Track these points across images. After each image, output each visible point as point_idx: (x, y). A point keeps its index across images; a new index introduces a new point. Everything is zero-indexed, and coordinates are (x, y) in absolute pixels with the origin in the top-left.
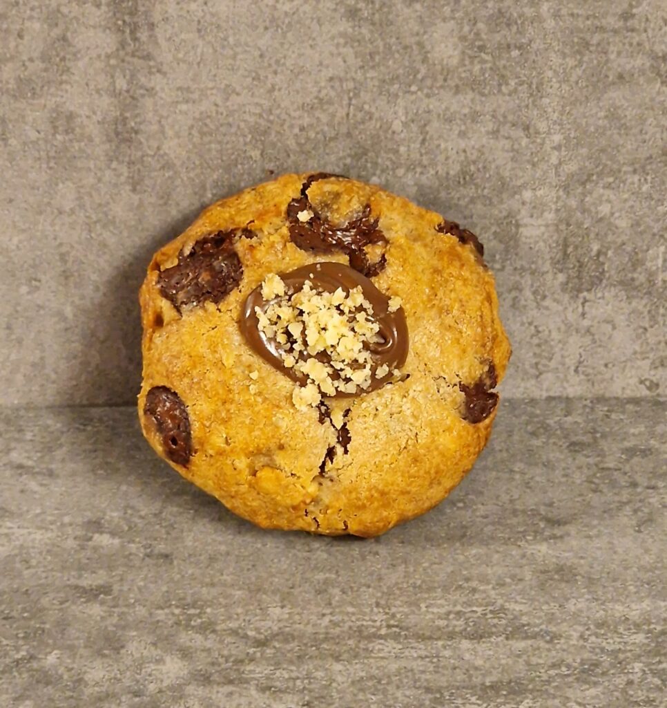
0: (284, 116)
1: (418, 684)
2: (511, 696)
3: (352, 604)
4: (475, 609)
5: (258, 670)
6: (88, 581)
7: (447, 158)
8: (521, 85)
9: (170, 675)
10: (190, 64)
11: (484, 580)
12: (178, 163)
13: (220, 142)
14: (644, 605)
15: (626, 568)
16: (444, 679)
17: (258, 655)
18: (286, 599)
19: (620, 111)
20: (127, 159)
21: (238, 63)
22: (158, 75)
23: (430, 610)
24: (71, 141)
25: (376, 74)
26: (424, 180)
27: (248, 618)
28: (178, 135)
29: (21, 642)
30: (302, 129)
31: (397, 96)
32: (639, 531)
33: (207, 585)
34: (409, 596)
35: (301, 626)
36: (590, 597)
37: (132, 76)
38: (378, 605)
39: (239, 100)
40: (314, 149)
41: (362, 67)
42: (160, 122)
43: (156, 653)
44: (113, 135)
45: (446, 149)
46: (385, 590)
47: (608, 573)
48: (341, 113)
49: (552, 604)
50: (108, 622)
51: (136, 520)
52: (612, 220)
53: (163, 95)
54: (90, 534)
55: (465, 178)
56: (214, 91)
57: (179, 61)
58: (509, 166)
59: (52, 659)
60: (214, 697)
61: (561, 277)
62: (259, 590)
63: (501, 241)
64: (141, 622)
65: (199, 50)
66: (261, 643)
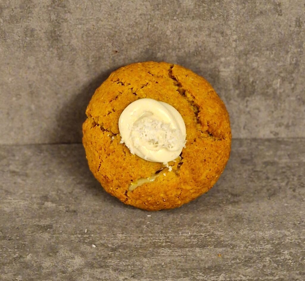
0: (121, 30)
1: (178, 267)
2: (216, 272)
3: (151, 232)
4: (202, 234)
5: (113, 261)
6: (43, 223)
7: (189, 45)
8: (220, 16)
9: (77, 264)
10: (82, 9)
11: (206, 221)
12: (77, 48)
13: (95, 40)
14: (271, 232)
15: (264, 216)
16: (189, 265)
17: (113, 255)
18: (124, 230)
19: (261, 26)
20: (56, 47)
21: (102, 8)
22: (69, 14)
23: (183, 235)
24: (33, 40)
25: (159, 13)
26: (180, 54)
27: (108, 239)
28: (77, 37)
29: (16, 250)
30: (129, 34)
31: (168, 21)
32: (269, 199)
33: (92, 224)
34: (174, 229)
35: (130, 242)
36: (249, 229)
37: (58, 14)
38: (162, 232)
39: (102, 23)
40: (134, 42)
41: (153, 10)
42: (69, 32)
43: (71, 254)
44: (50, 38)
45: (189, 42)
46: (165, 226)
47: (257, 218)
48: (145, 28)
49: (233, 232)
50: (51, 241)
51: (62, 195)
52: (258, 69)
53: (71, 22)
54: (43, 202)
55: (197, 53)
56: (92, 20)
57: (77, 8)
58: (215, 48)
59: (29, 257)
60: (95, 273)
61: (237, 92)
62: (113, 226)
63: (212, 78)
64: (65, 241)
65: (86, 4)
66: (114, 250)
